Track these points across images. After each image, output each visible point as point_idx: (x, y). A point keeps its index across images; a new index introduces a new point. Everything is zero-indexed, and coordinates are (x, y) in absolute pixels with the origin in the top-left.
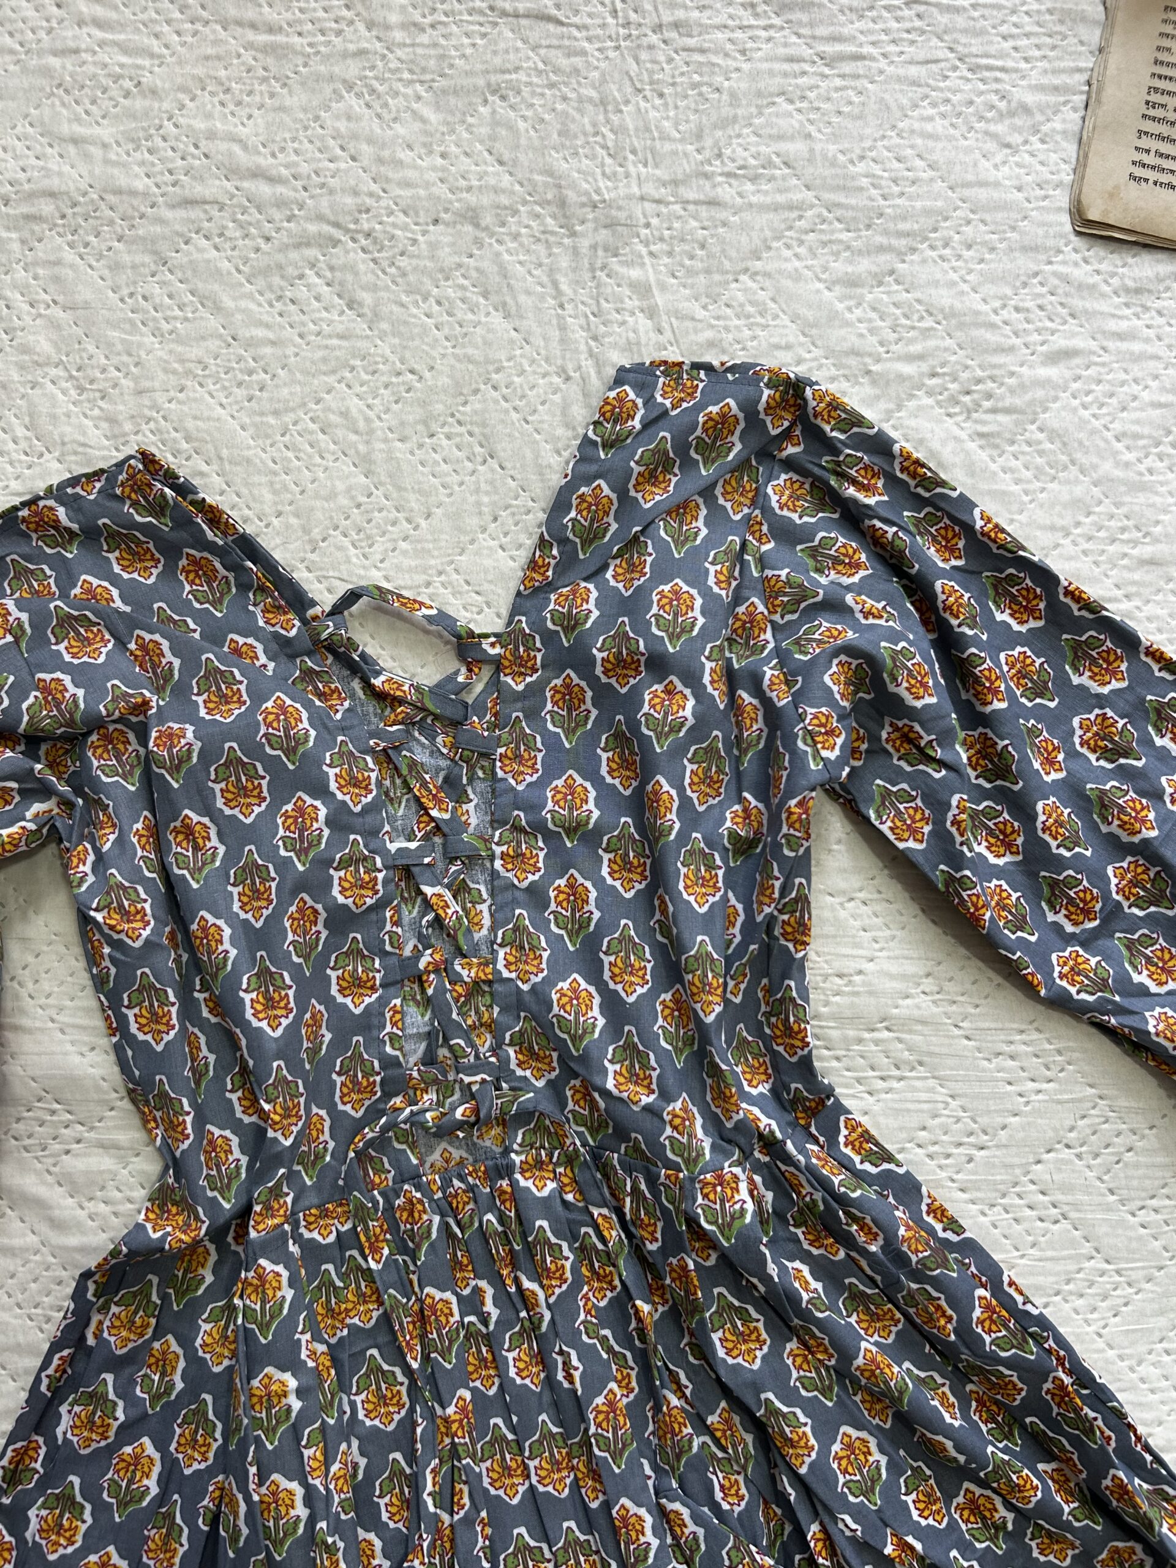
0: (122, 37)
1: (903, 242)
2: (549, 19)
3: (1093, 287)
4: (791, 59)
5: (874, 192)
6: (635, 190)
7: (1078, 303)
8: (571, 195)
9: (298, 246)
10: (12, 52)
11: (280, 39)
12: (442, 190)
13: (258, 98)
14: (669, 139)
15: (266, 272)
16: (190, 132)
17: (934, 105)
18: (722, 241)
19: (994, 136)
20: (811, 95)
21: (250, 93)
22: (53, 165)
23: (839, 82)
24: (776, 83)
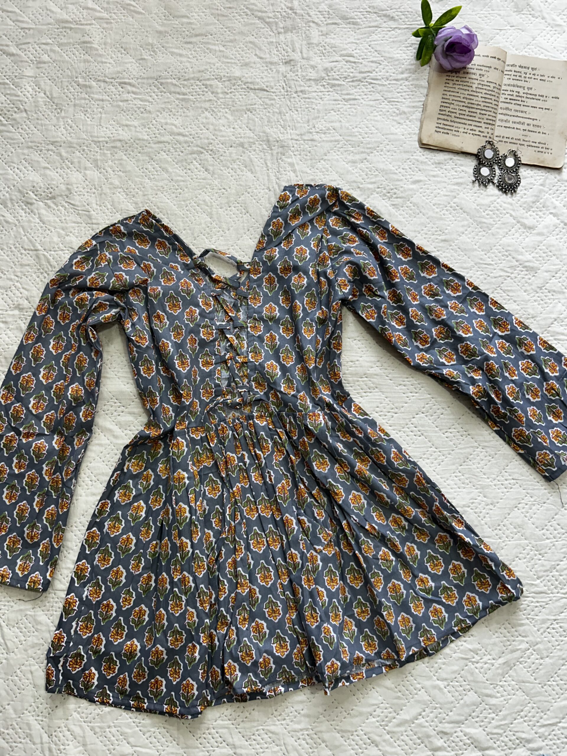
0: (140, 97)
1: (369, 150)
2: (264, 90)
3: (425, 163)
4: (335, 100)
5: (360, 137)
7: (421, 167)
8: (271, 139)
9: (191, 154)
10: (109, 101)
11: (186, 97)
12: (233, 138)
13: (180, 113)
14: (300, 123)
15: (181, 161)
16: (160, 123)
17: (377, 112)
18: (315, 151)
19: (395, 121)
20: (341, 110)
21: (178, 112)
22: (121, 132)
23: (349, 106)
24: (331, 107)
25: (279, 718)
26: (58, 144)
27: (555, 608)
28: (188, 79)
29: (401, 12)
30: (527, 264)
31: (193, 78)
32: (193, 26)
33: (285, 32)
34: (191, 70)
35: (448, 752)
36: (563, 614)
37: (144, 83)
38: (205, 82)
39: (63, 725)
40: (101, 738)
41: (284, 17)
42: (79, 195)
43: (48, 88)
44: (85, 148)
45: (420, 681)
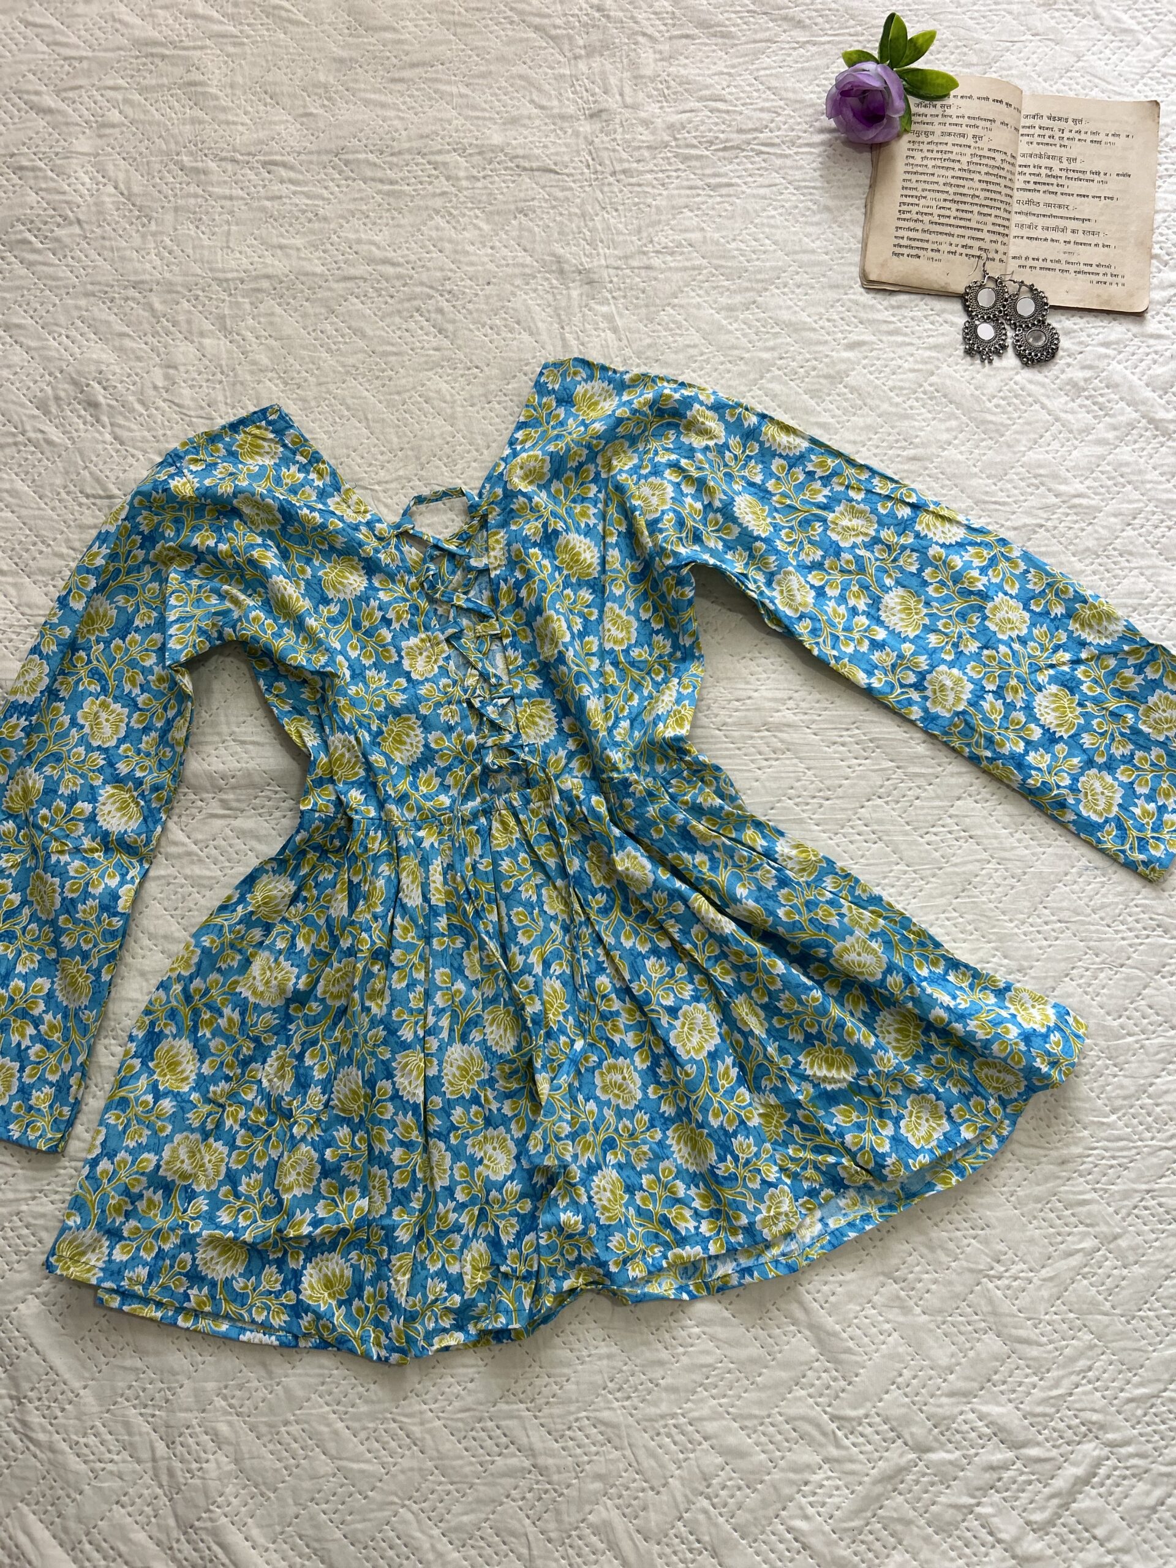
0: (306, 189)
1: (760, 285)
2: (550, 171)
3: (872, 307)
4: (691, 188)
5: (742, 259)
6: (603, 262)
7: (863, 315)
8: (566, 267)
9: (409, 300)
10: (243, 199)
11: (396, 187)
12: (491, 267)
13: (385, 220)
14: (622, 234)
15: (391, 314)
16: (347, 240)
17: (775, 209)
18: (655, 289)
20: (704, 207)
21: (380, 218)
22: (269, 261)
23: (719, 199)
24: (682, 201)
25: (618, 1395)
26: (147, 287)
27: (1148, 1168)
28: (400, 153)
29: (816, 11)
30: (1076, 501)
31: (409, 151)
32: (406, 47)
33: (589, 55)
34: (404, 133)
35: (948, 1452)
36: (1164, 1180)
37: (311, 162)
38: (433, 158)
39: (194, 1422)
40: (271, 1446)
41: (586, 25)
42: (191, 387)
43: (121, 176)
44: (200, 293)
45: (890, 1317)
